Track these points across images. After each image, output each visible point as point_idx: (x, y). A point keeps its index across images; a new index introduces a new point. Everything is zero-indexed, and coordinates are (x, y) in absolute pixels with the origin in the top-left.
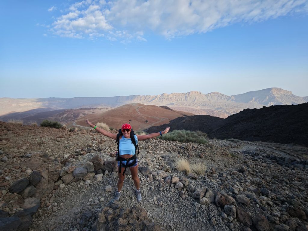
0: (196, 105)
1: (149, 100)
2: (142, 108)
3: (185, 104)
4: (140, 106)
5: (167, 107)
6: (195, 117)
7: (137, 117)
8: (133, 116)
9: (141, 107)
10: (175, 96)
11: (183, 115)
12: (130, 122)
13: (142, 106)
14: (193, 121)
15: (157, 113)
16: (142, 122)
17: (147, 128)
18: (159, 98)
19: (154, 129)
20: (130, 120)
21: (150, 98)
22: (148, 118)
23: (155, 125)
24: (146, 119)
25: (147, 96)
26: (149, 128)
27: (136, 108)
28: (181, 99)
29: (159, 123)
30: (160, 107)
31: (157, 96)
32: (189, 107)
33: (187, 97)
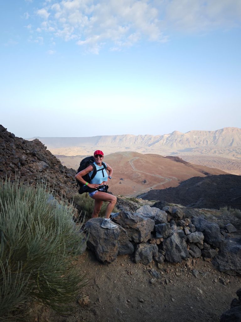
0: (234, 153)
1: (149, 143)
2: (138, 161)
3: (213, 151)
4: (135, 156)
5: (178, 158)
6: (218, 179)
7: (132, 174)
8: (126, 173)
9: (137, 158)
10: (195, 137)
11: (203, 172)
12: (121, 181)
13: (138, 156)
14: (215, 184)
15: (160, 168)
16: (138, 182)
17: (146, 192)
18: (167, 139)
19: (156, 194)
20: (122, 179)
21: (151, 139)
22: (146, 176)
23: (156, 187)
24: (143, 178)
25: (146, 135)
26: (149, 192)
27: (129, 160)
28: (205, 142)
29: (163, 184)
30: (168, 157)
31: (163, 136)
32: (220, 155)
33: (217, 138)
